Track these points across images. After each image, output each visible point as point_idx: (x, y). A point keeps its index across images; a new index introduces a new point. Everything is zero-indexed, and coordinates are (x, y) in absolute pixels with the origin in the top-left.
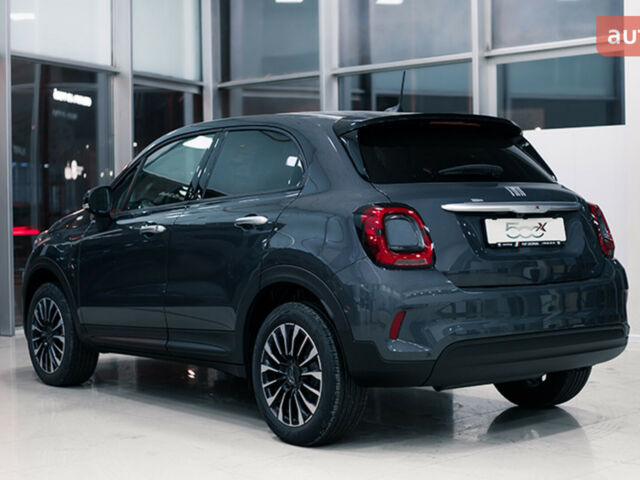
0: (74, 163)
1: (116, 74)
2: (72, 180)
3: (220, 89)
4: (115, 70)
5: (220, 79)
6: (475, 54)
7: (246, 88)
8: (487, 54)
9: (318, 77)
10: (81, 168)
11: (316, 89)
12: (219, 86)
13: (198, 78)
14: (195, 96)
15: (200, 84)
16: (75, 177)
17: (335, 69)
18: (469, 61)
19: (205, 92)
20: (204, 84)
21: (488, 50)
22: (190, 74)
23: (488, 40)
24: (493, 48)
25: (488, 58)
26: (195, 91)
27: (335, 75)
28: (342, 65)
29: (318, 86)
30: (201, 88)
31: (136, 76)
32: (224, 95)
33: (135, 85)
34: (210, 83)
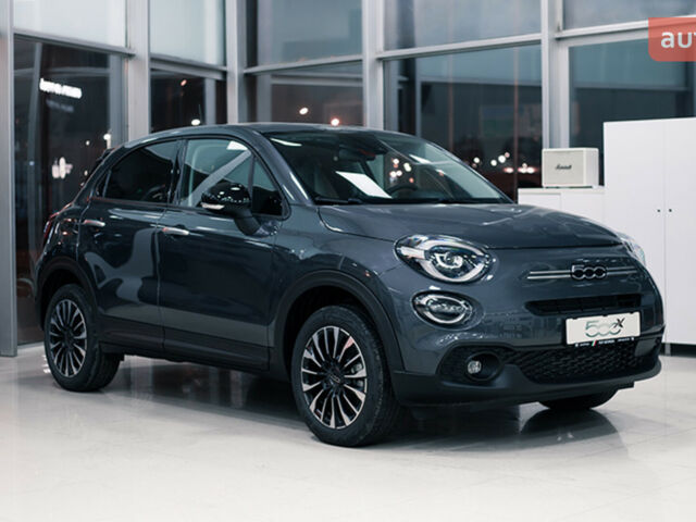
0: (62, 161)
1: (130, 56)
2: (60, 178)
3: (247, 75)
4: (130, 52)
5: (245, 64)
6: (545, 35)
7: (275, 74)
8: (558, 36)
9: (361, 60)
10: (70, 166)
11: (358, 76)
12: (245, 71)
13: (221, 62)
14: (217, 82)
15: (224, 68)
16: (63, 176)
17: (380, 52)
18: (538, 42)
19: (229, 78)
20: (228, 69)
21: (559, 30)
22: (211, 57)
23: (559, 19)
24: (565, 28)
25: (559, 39)
26: (218, 77)
27: (380, 59)
28: (387, 48)
29: (361, 72)
30: (225, 74)
31: (154, 59)
32: (250, 82)
33: (152, 70)
34: (235, 68)
